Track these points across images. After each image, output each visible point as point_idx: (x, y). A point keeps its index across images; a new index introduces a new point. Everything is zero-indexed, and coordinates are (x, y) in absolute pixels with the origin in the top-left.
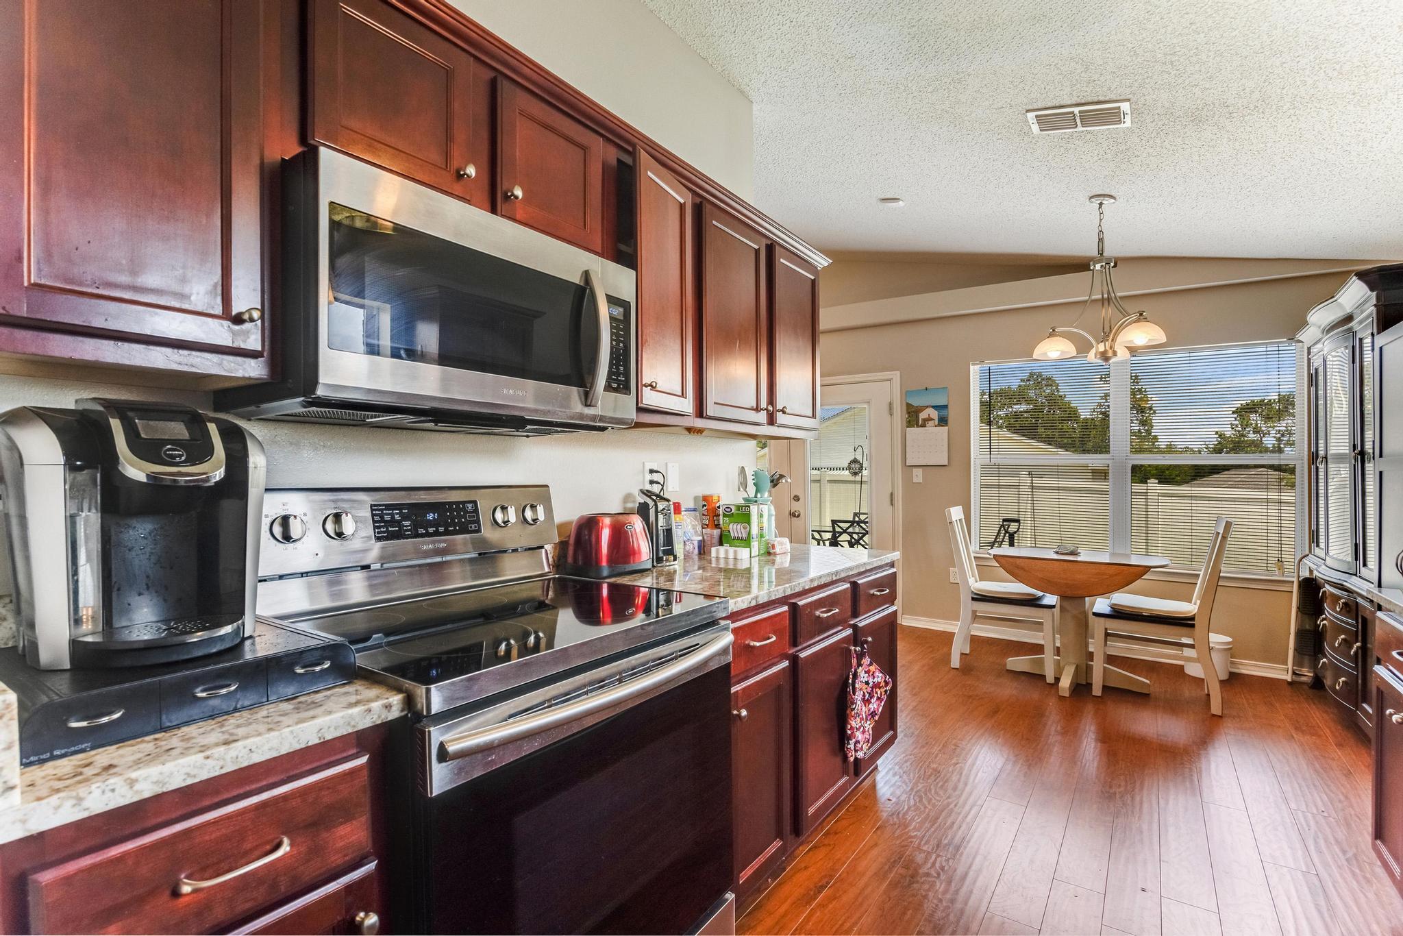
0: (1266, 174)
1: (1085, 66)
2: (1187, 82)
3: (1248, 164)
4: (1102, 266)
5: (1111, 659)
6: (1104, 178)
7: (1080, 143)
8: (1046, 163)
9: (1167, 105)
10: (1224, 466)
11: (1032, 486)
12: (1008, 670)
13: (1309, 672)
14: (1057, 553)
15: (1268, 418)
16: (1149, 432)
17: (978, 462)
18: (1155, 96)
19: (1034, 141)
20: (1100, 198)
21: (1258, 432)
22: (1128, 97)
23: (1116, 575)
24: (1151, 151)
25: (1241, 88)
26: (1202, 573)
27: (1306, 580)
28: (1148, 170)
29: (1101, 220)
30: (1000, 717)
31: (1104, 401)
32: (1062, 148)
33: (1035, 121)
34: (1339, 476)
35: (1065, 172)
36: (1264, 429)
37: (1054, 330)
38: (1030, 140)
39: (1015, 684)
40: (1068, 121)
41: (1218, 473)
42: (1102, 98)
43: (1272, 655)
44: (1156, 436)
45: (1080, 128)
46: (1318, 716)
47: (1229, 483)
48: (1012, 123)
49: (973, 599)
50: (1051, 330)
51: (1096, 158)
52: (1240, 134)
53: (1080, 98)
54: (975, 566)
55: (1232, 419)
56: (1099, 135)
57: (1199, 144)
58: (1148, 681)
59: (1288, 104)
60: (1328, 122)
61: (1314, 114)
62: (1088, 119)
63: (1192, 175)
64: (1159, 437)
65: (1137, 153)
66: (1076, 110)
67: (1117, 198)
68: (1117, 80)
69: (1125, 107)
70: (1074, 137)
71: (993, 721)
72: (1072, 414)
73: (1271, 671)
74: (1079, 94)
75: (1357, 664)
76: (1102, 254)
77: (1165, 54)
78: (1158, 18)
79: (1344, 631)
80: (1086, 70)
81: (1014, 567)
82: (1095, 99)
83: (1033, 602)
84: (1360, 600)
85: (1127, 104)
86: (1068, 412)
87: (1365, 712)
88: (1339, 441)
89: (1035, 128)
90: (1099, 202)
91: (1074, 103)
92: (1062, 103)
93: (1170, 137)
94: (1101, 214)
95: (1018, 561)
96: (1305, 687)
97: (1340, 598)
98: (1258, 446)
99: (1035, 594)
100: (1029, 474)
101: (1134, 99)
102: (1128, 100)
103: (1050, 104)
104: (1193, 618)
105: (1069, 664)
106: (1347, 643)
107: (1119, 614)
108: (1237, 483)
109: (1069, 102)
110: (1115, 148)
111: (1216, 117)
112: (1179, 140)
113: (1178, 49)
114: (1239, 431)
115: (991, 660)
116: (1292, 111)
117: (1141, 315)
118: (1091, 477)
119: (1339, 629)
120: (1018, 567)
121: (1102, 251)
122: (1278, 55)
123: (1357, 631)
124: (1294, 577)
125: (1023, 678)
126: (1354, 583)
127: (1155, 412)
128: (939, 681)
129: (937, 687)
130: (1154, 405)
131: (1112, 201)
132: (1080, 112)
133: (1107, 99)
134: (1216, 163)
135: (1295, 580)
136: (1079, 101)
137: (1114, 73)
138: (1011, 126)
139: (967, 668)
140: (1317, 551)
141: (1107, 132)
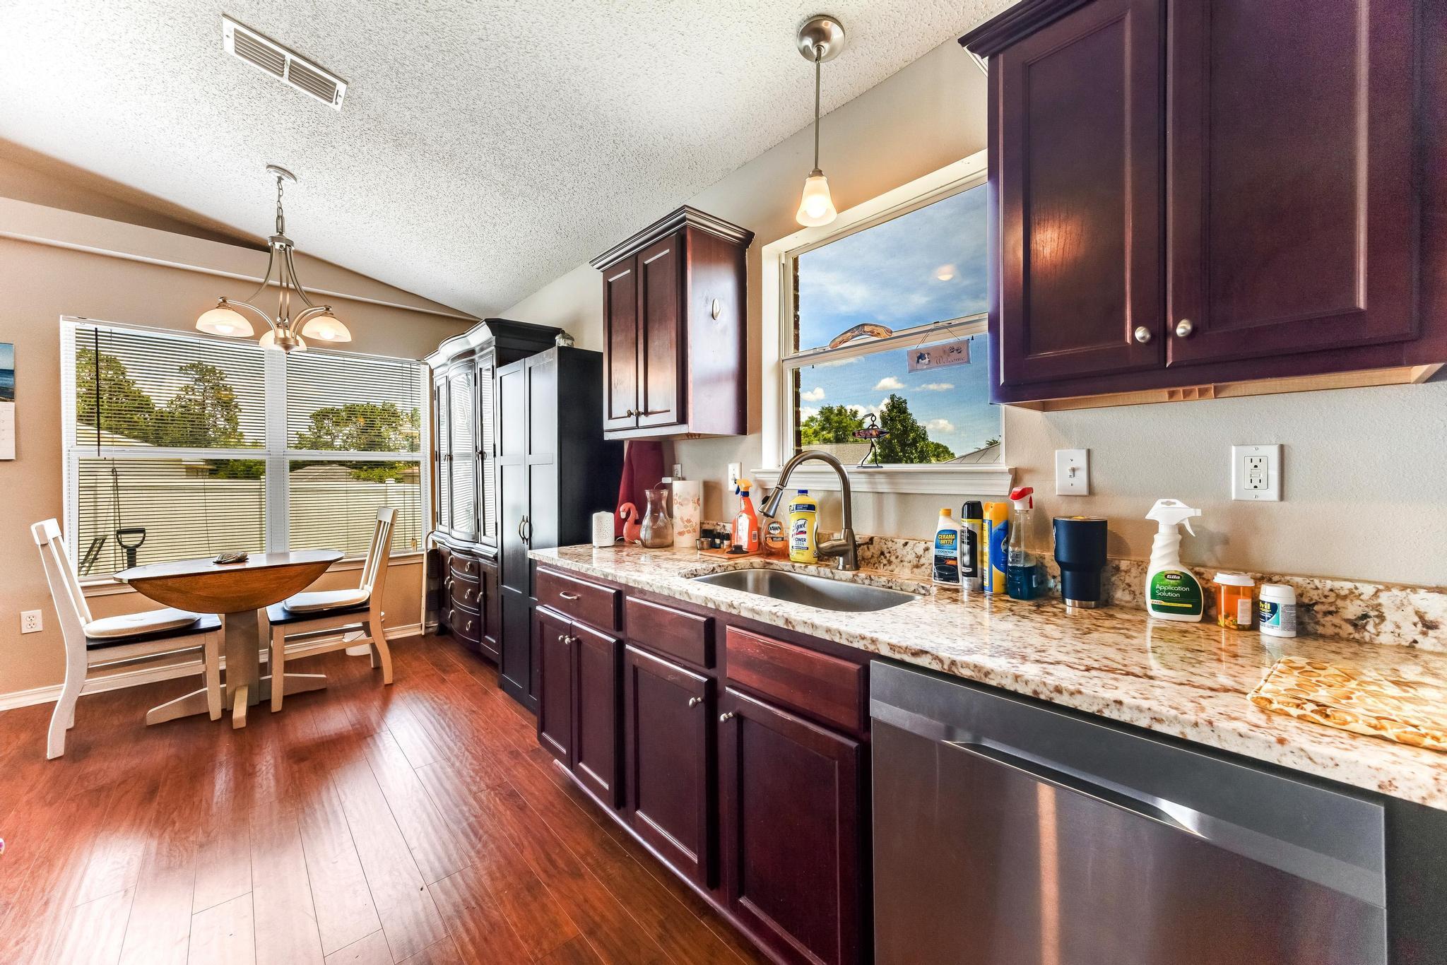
0: (430, 219)
1: (314, 13)
2: (403, 101)
3: (420, 205)
4: (281, 246)
5: (290, 665)
6: (292, 152)
7: (279, 98)
8: (227, 97)
9: (379, 110)
10: (304, 461)
11: (117, 486)
12: (149, 727)
13: (433, 623)
14: (218, 563)
15: (337, 424)
16: (235, 430)
17: (75, 457)
18: (371, 95)
19: (220, 59)
20: (283, 173)
21: (330, 434)
22: (347, 79)
23: (296, 576)
24: (348, 148)
25: (440, 135)
26: (367, 558)
27: (432, 551)
28: (338, 166)
29: (280, 196)
30: (164, 794)
31: (184, 393)
32: (254, 91)
33: (232, 35)
34: (463, 470)
35: (249, 121)
36: (334, 431)
37: (224, 301)
38: (216, 55)
39: (167, 742)
40: (272, 62)
41: (301, 468)
42: (320, 63)
43: (408, 617)
44: (241, 433)
45: (285, 80)
46: (451, 656)
47: (310, 477)
48: (196, 16)
49: (89, 648)
50: (221, 300)
51: (290, 125)
52: (425, 174)
53: (297, 45)
54: (84, 600)
55: (310, 422)
56: (304, 101)
57: (391, 166)
58: (323, 676)
59: (465, 169)
60: (481, 198)
61: (476, 187)
62: (298, 75)
63: (375, 192)
64: (244, 434)
65: (334, 144)
66: (289, 57)
67: (298, 180)
68: (343, 52)
69: (341, 87)
70: (275, 85)
71: (155, 805)
72: (144, 405)
73: (412, 630)
74: (296, 40)
75: (480, 609)
76: (281, 233)
77: (395, 60)
78: (402, 18)
79: (470, 585)
80: (315, 18)
81: (160, 590)
82: (313, 58)
83: (189, 629)
84: (482, 560)
85: (344, 86)
86: (137, 402)
87: (489, 643)
88: (463, 443)
89: (229, 45)
90: (279, 175)
91: (288, 46)
92: (274, 37)
93: (370, 145)
94: (279, 189)
95: (170, 582)
96: (434, 636)
97: (467, 561)
98: (329, 446)
99: (192, 618)
100: (113, 472)
101: (352, 85)
102: (346, 83)
103: (258, 28)
104: (367, 602)
105: (241, 687)
106: (473, 595)
107: (296, 616)
108: (315, 477)
109: (282, 41)
110: (314, 125)
111: (414, 149)
112: (377, 152)
113: (407, 63)
114: (316, 433)
115: (116, 722)
116: (464, 176)
117: (328, 309)
118: (185, 474)
119: (465, 585)
120: (170, 589)
121: (282, 230)
122: (473, 123)
123: (479, 584)
124: (423, 550)
125: (176, 728)
126: (478, 548)
127: (240, 410)
128: (31, 790)
129: (29, 803)
130: (239, 404)
131: (294, 181)
132: (292, 61)
133: (326, 66)
134: (398, 191)
135: (425, 553)
136: (294, 47)
137: (343, 43)
138: (195, 20)
139: (78, 748)
140: (441, 528)
141: (313, 103)
